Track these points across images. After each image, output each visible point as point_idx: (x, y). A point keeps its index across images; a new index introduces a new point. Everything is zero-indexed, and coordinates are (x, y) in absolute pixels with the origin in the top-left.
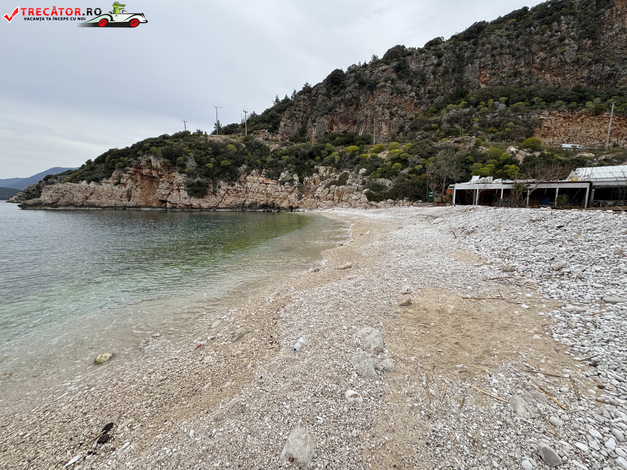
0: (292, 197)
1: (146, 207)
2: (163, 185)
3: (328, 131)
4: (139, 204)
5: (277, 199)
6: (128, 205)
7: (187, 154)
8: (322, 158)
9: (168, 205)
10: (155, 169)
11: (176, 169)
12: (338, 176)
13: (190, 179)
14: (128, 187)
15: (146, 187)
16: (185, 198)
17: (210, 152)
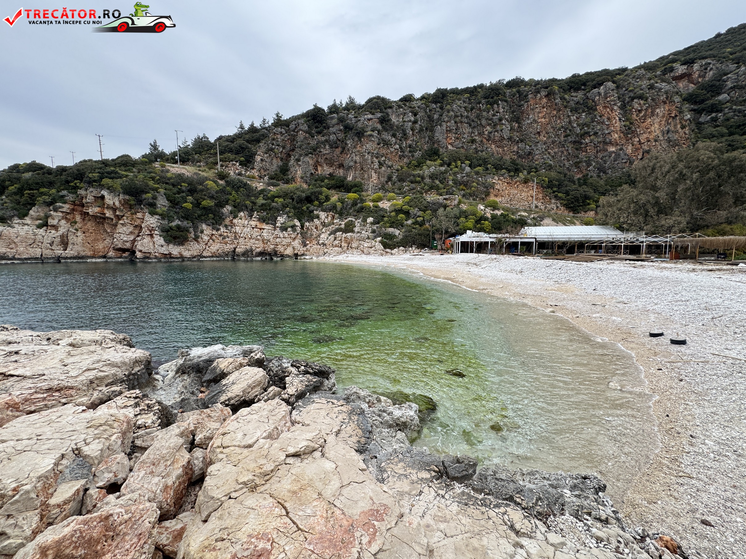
0: (297, 243)
1: (93, 257)
2: (124, 228)
3: (313, 172)
4: (83, 254)
5: (279, 246)
6: (63, 255)
7: (156, 190)
8: (321, 204)
9: (139, 255)
10: (109, 207)
11: (142, 209)
12: (343, 223)
13: (166, 222)
14: (62, 231)
15: (90, 231)
16: (162, 246)
17: (184, 188)
